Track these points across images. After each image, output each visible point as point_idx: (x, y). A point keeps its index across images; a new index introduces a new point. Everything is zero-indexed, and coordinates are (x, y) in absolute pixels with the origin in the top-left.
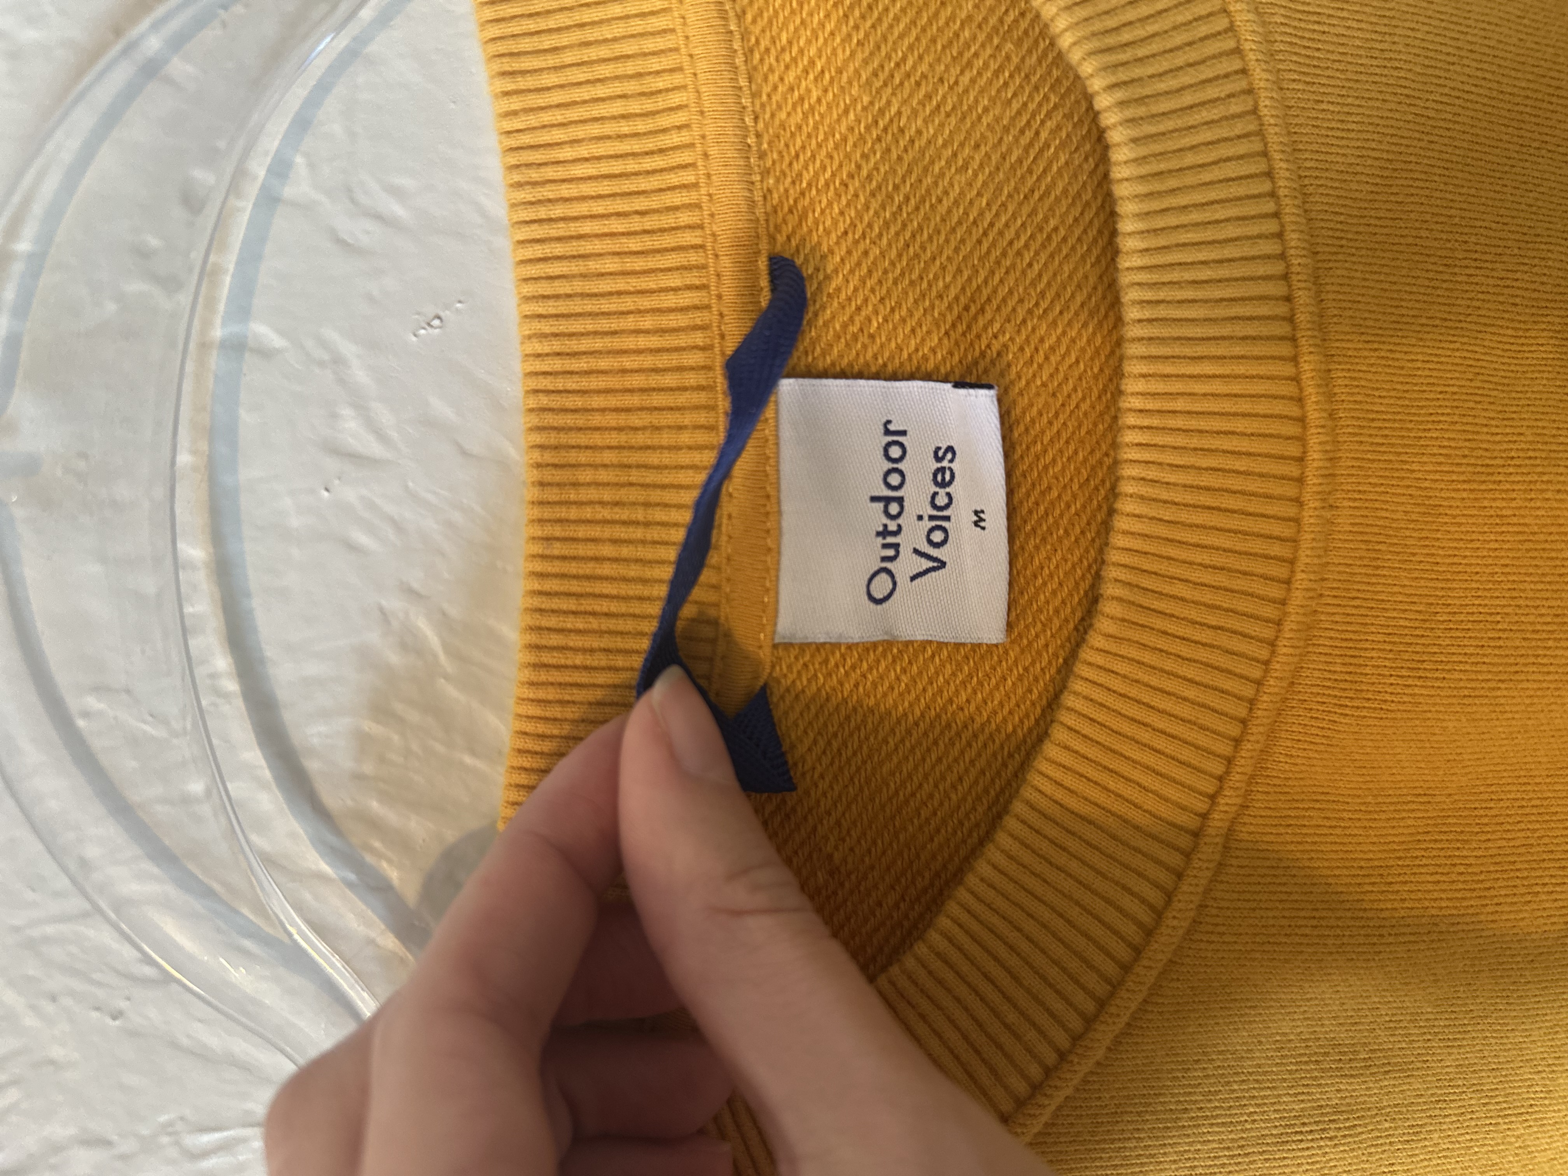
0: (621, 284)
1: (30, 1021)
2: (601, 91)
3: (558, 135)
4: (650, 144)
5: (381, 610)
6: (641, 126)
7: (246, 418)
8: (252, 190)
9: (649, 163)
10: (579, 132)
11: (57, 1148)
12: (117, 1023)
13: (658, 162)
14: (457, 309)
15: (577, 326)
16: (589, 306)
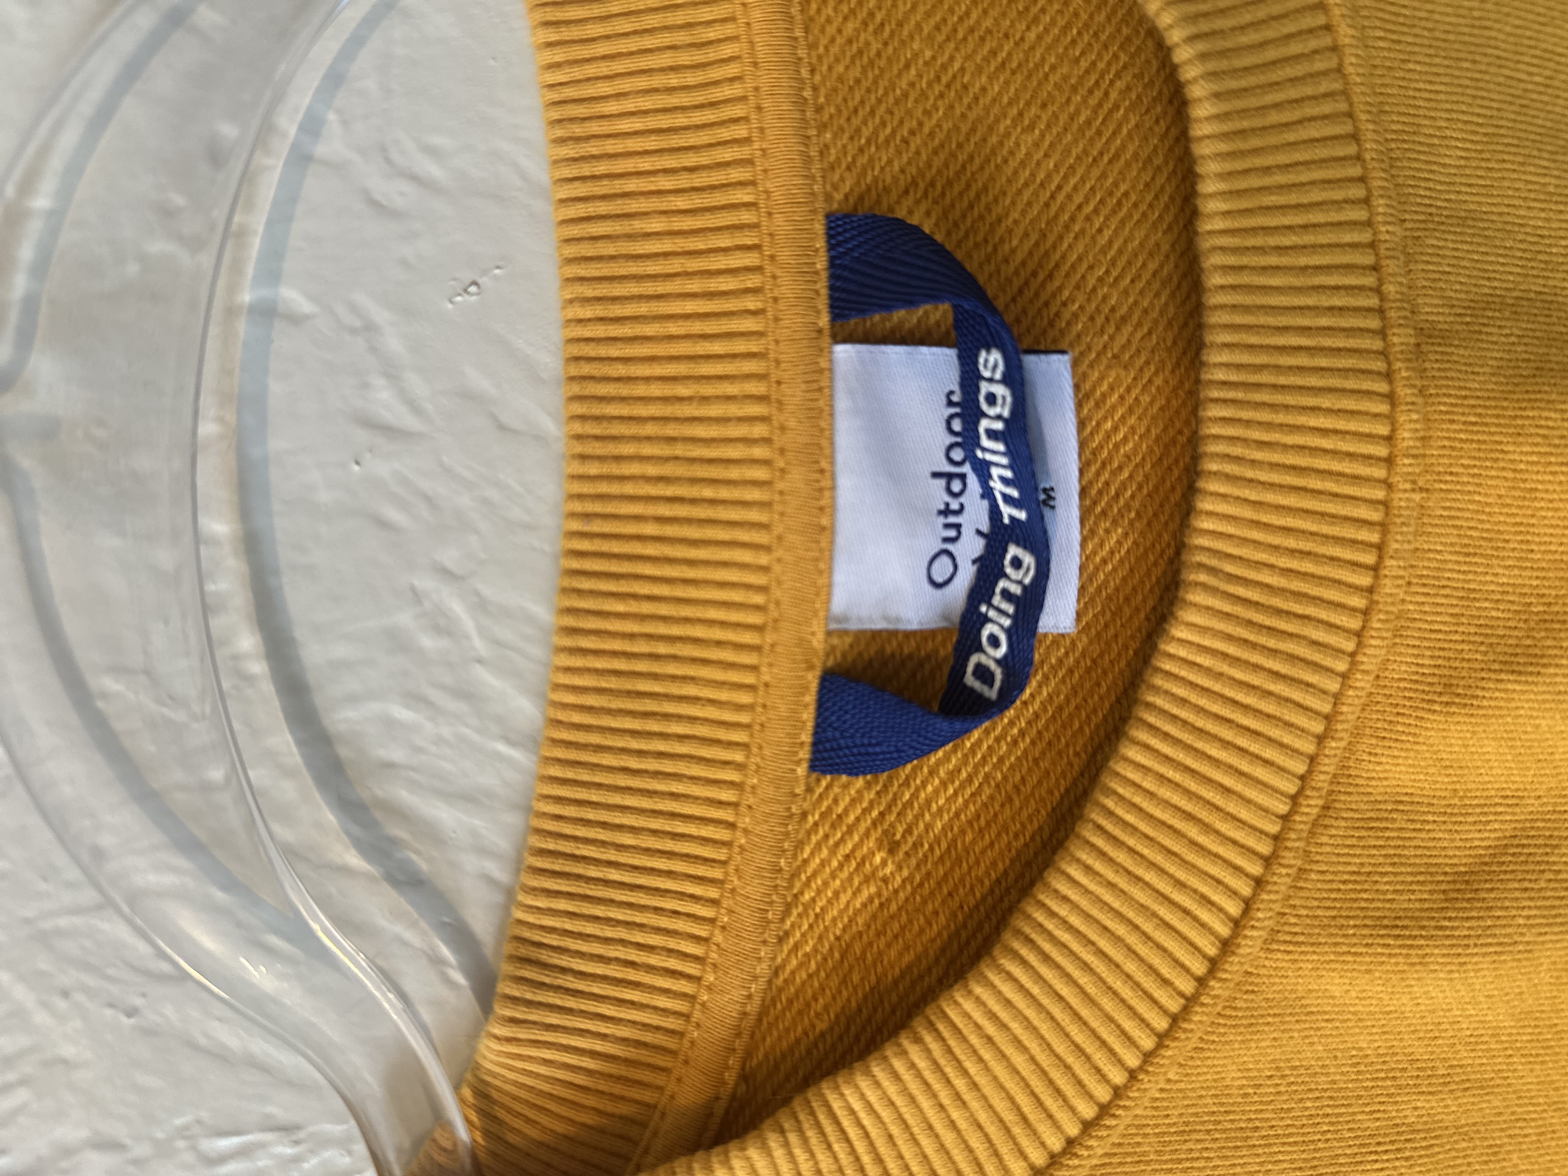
0: (667, 245)
1: (41, 1018)
2: (648, 42)
3: (604, 88)
4: (699, 97)
5: (413, 589)
6: (691, 79)
7: (276, 387)
8: (282, 148)
9: (698, 118)
10: (625, 85)
11: (67, 1152)
12: (132, 1021)
13: (709, 116)
14: (495, 276)
15: (618, 290)
16: (634, 268)
